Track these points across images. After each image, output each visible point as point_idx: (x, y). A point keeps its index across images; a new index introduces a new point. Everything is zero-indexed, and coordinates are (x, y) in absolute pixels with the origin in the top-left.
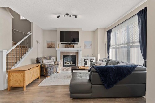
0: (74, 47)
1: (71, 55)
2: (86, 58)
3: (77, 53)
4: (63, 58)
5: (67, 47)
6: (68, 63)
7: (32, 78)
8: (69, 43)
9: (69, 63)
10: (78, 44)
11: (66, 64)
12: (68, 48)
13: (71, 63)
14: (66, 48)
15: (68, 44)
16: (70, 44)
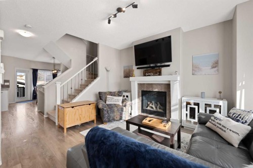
0: (160, 74)
1: (156, 90)
2: (192, 102)
3: (168, 86)
4: (142, 96)
5: (147, 74)
6: (152, 108)
7: (79, 119)
8: (152, 65)
9: (153, 106)
10: (169, 66)
11: (149, 108)
12: (149, 76)
13: (156, 108)
14: (145, 76)
15: (150, 67)
16: (153, 68)
